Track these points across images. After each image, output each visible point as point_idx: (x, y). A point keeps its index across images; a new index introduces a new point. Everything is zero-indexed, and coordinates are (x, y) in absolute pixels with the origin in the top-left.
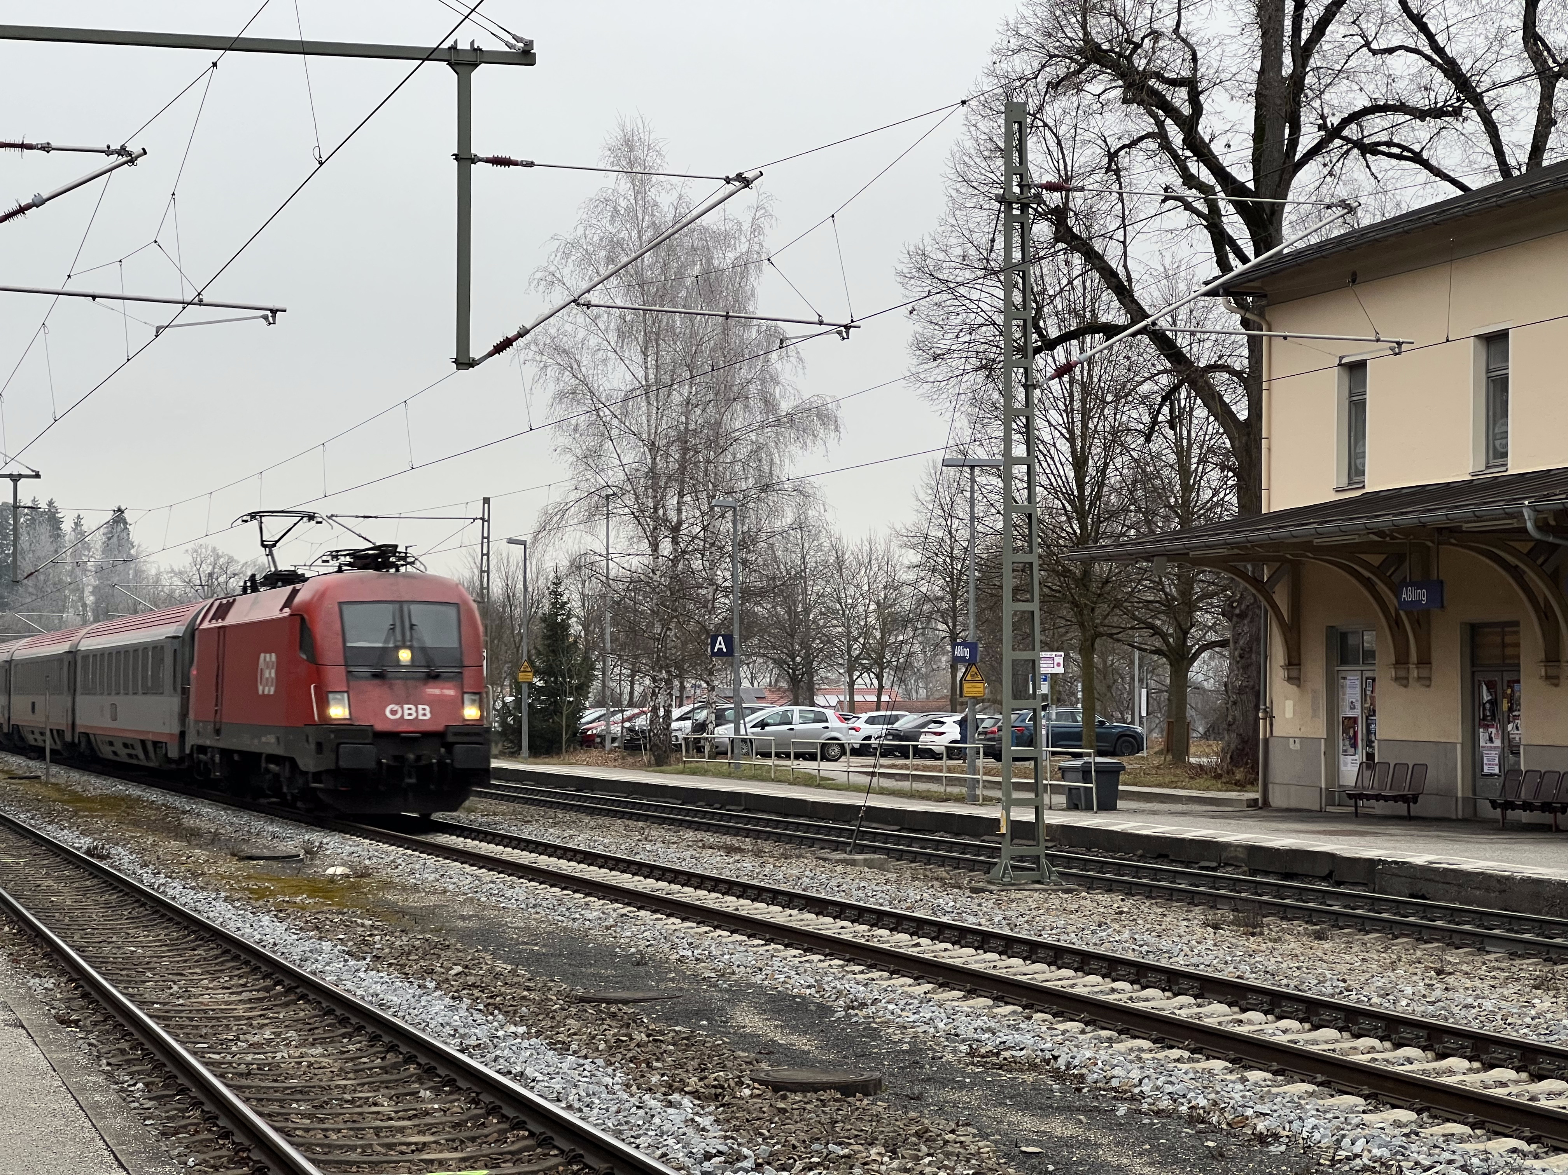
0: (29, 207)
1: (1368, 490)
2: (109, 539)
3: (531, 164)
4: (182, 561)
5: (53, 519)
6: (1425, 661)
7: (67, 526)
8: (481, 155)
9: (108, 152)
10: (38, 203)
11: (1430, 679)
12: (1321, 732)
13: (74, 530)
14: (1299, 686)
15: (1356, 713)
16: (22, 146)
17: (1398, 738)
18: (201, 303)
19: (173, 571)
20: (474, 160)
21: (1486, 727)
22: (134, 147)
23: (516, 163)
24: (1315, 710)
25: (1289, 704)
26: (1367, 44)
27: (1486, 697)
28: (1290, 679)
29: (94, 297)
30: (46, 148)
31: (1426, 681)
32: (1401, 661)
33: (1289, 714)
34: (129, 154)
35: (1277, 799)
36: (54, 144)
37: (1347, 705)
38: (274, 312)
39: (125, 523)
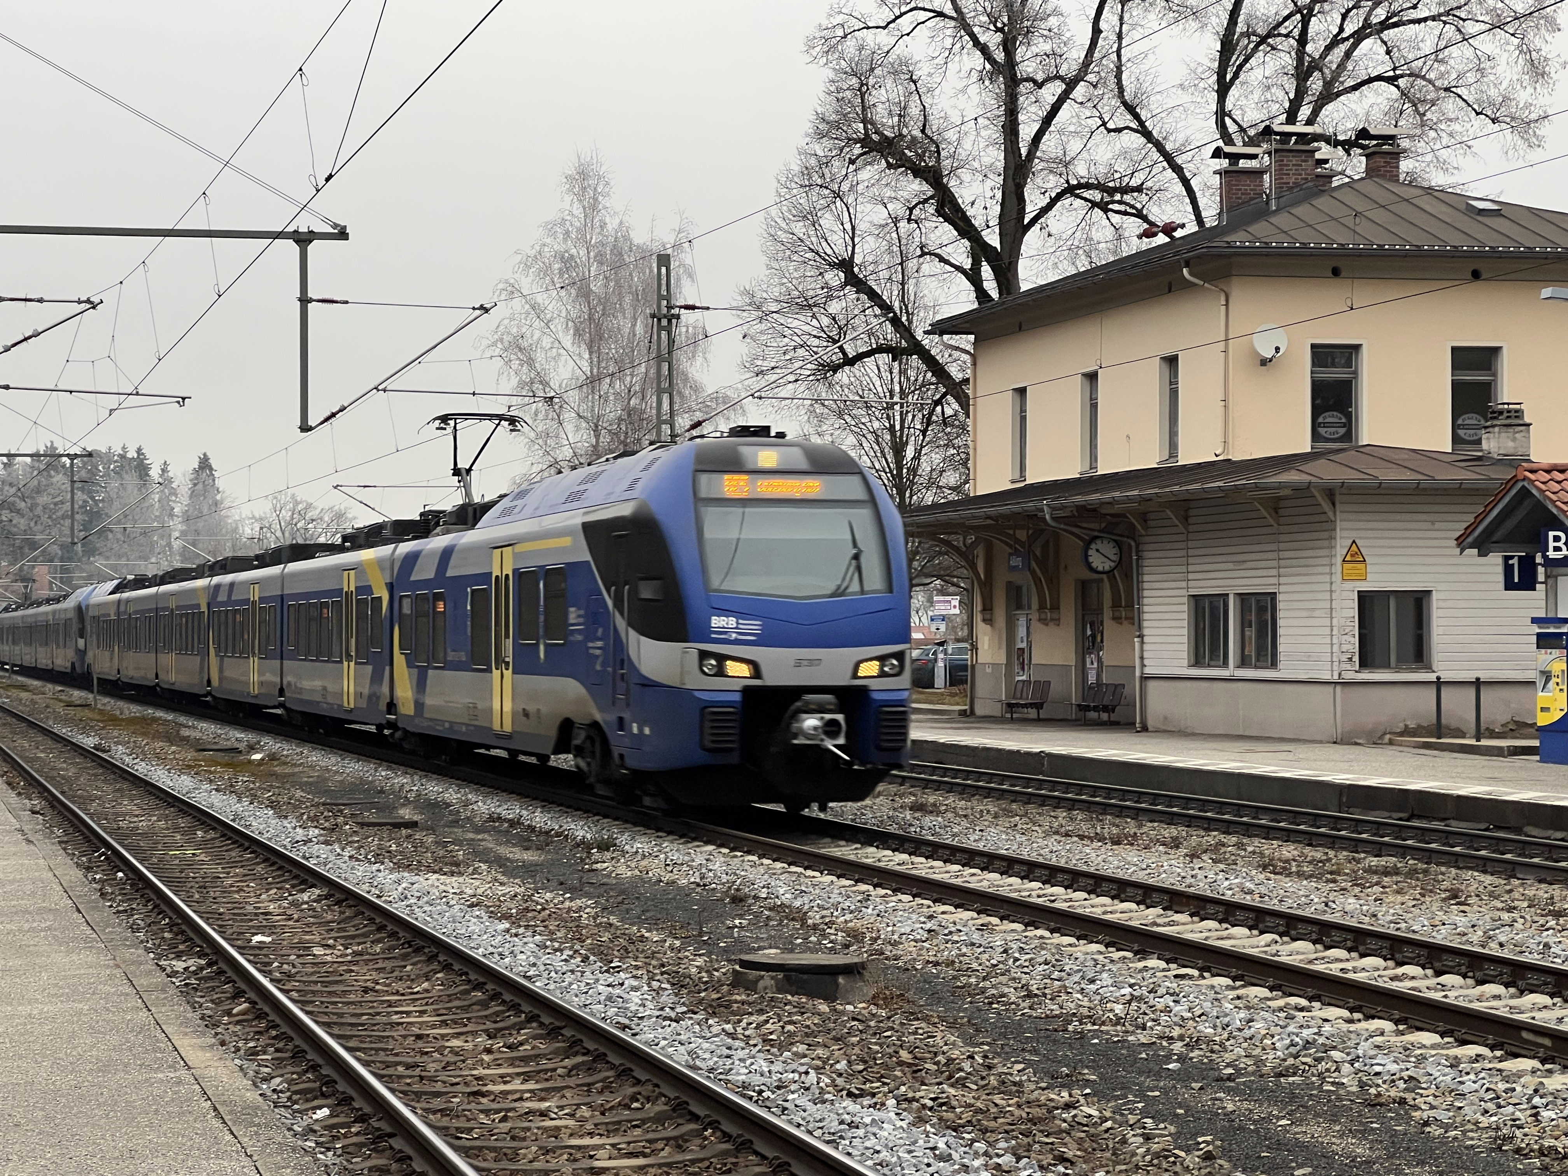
0: (30, 337)
1: (1027, 482)
2: (195, 485)
3: (347, 302)
4: (263, 508)
5: (140, 466)
6: (1055, 607)
7: (155, 473)
8: (314, 298)
9: (79, 302)
10: (36, 335)
11: (1059, 620)
12: (1003, 660)
13: (161, 476)
14: (991, 625)
15: (1023, 645)
16: (26, 300)
17: (1044, 662)
18: (137, 394)
19: (253, 517)
20: (311, 300)
21: (1090, 653)
22: (96, 300)
23: (336, 302)
24: (1000, 643)
25: (986, 639)
26: (1104, 124)
27: (1089, 633)
28: (984, 620)
29: (71, 392)
30: (40, 301)
31: (1057, 621)
32: (1042, 607)
33: (986, 647)
34: (92, 303)
35: (979, 711)
36: (46, 298)
37: (1019, 640)
38: (184, 399)
39: (211, 469)
